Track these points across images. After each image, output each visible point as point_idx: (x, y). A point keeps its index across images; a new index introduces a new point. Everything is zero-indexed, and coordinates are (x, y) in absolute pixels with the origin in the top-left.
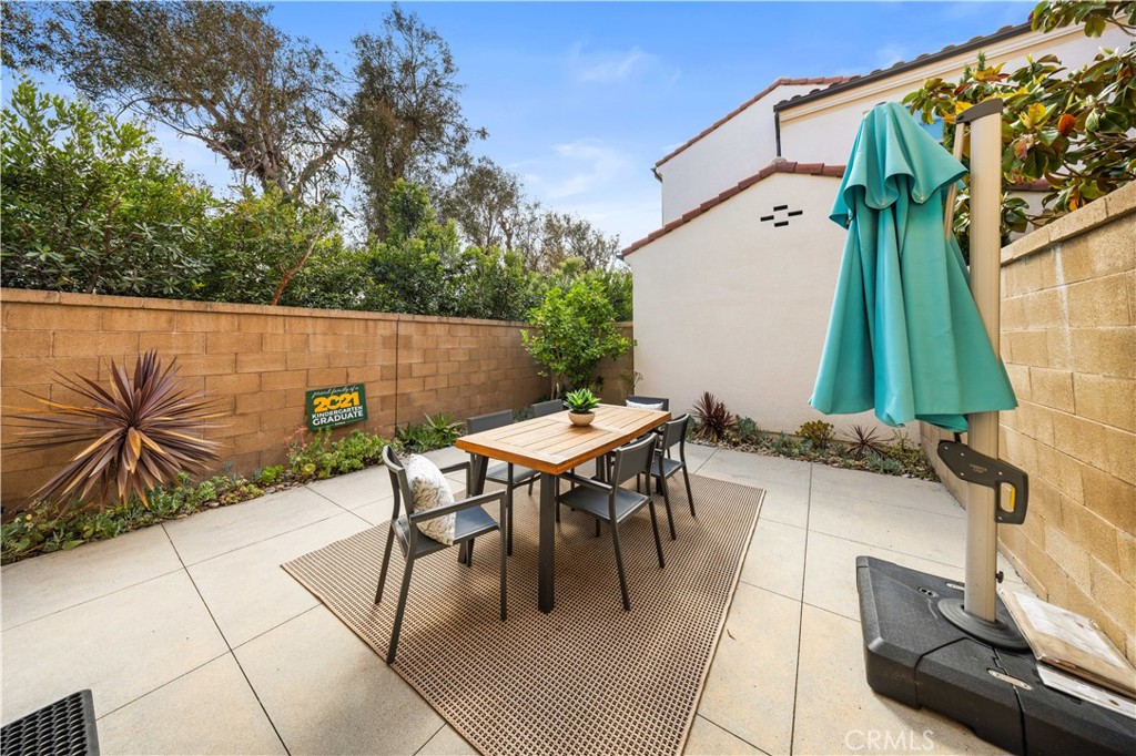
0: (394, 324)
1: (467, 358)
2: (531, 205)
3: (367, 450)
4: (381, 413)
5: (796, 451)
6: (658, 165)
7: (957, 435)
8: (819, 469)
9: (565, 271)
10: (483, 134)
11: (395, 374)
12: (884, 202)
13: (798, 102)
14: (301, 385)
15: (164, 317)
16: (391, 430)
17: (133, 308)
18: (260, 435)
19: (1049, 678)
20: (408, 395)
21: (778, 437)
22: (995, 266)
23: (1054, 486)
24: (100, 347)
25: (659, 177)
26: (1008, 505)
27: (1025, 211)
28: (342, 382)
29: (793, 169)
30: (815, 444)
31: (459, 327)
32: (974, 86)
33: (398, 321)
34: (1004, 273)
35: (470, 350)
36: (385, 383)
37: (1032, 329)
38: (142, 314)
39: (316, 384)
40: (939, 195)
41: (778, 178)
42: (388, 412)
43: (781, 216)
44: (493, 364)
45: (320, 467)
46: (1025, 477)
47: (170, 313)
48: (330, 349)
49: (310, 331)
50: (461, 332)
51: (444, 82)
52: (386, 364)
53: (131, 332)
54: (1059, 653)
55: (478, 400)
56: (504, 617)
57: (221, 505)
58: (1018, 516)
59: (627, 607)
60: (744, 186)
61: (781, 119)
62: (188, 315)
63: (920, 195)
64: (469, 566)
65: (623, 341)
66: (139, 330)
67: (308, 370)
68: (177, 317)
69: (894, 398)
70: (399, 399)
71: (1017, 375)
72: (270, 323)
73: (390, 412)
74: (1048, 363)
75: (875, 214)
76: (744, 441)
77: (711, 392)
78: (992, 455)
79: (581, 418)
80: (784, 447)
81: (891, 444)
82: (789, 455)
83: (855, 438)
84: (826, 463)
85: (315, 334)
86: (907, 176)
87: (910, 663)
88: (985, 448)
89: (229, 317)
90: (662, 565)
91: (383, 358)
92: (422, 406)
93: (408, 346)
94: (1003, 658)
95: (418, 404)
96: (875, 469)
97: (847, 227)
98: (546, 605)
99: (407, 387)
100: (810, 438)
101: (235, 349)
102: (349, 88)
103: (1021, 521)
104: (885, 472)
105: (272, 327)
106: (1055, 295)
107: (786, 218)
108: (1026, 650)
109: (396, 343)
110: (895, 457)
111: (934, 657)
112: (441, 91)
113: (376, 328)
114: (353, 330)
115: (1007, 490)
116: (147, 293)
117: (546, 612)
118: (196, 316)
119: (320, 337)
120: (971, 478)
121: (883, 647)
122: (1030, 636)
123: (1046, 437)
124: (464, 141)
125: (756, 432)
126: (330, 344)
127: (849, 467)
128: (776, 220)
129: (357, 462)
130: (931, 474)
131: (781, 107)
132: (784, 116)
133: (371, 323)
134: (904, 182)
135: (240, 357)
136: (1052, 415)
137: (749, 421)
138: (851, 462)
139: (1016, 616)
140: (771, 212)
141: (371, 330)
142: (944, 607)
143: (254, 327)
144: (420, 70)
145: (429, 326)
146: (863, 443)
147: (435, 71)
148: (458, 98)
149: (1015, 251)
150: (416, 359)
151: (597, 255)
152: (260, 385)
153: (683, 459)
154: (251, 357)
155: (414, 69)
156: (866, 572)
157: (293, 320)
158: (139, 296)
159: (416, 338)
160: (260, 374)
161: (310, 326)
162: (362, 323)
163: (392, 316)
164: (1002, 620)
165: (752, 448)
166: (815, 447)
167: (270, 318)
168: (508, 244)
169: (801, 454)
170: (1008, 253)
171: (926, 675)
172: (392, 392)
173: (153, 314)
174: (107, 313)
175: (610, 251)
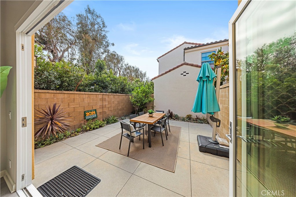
0: (102, 95)
1: (117, 103)
2: (126, 64)
3: (100, 124)
4: (100, 116)
5: (186, 120)
6: (158, 58)
7: (212, 115)
8: (190, 123)
9: (136, 82)
10: (113, 44)
11: (103, 107)
12: (205, 80)
13: (188, 48)
14: (83, 110)
15: (52, 95)
16: (102, 119)
17: (46, 93)
18: (75, 122)
19: (220, 146)
20: (105, 111)
21: (182, 118)
22: (219, 89)
23: (224, 122)
24: (39, 102)
25: (158, 61)
26: (218, 125)
27: (225, 78)
28: (91, 109)
29: (187, 64)
30: (189, 118)
31: (116, 96)
32: (219, 55)
33: (103, 95)
34: (220, 90)
35: (118, 101)
36: (101, 109)
37: (223, 99)
38: (48, 94)
39: (86, 110)
40: (213, 79)
41: (184, 66)
42: (101, 115)
43: (185, 74)
44: (123, 104)
45: (90, 128)
46: (220, 121)
47: (54, 94)
48: (89, 101)
49: (84, 97)
50: (116, 97)
51: (103, 30)
52: (101, 104)
53: (45, 99)
54: (222, 143)
55: (120, 112)
56: (144, 149)
57: (71, 137)
58: (219, 126)
59: (163, 145)
60: (178, 67)
61: (185, 52)
62: (58, 94)
63: (210, 79)
64: (133, 142)
65: (152, 99)
66: (47, 98)
67: (84, 106)
68: (55, 95)
69: (204, 110)
70: (103, 113)
71: (221, 106)
72: (76, 96)
73: (102, 115)
74: (225, 104)
75: (204, 81)
76: (176, 119)
77: (170, 109)
78: (217, 118)
79: (151, 115)
80: (183, 120)
81: (202, 118)
82: (184, 121)
83: (196, 117)
84: (191, 122)
85: (85, 98)
86: (209, 76)
87: (205, 147)
88: (216, 117)
89: (67, 94)
90: (167, 139)
91: (100, 103)
92: (108, 114)
93: (105, 100)
94: (216, 145)
95: (107, 114)
96: (199, 123)
97: (199, 82)
98: (150, 146)
99: (105, 110)
100: (188, 118)
101: (69, 102)
102: (75, 28)
103: (219, 127)
104: (201, 123)
105: (77, 97)
106: (226, 94)
107: (186, 74)
108: (218, 144)
109: (103, 100)
110: (203, 120)
111: (208, 146)
112: (102, 32)
113: (98, 96)
114: (93, 97)
115: (218, 123)
116: (47, 89)
117: (150, 147)
118: (59, 94)
119: (86, 99)
120: (214, 121)
121: (201, 145)
122: (219, 142)
123: (224, 115)
124: (108, 46)
125: (178, 117)
126: (89, 100)
127: (195, 123)
128: (184, 75)
129: (98, 127)
130: (208, 123)
131: (185, 49)
132: (186, 51)
133: (97, 95)
134: (208, 77)
135: (70, 104)
136: (225, 112)
137: (177, 115)
138: (195, 122)
139: (218, 140)
140: (183, 73)
141: (97, 97)
142: (209, 140)
143: (72, 96)
144: (96, 25)
145: (109, 96)
146: (197, 118)
147: (100, 26)
148: (107, 35)
149: (222, 87)
150: (107, 104)
151: (141, 77)
152: (74, 110)
153: (168, 122)
154: (72, 104)
155: (95, 25)
156: (199, 137)
157: (81, 95)
158: (45, 89)
159: (107, 98)
160: (74, 107)
161: (84, 96)
162: (95, 95)
163: (102, 94)
164: (216, 141)
165: (178, 120)
166: (189, 119)
167: (76, 94)
168: (120, 73)
169: (187, 121)
170: (221, 87)
171: (207, 148)
172: (102, 111)
173: (50, 94)
174: (40, 94)
175: (143, 76)
